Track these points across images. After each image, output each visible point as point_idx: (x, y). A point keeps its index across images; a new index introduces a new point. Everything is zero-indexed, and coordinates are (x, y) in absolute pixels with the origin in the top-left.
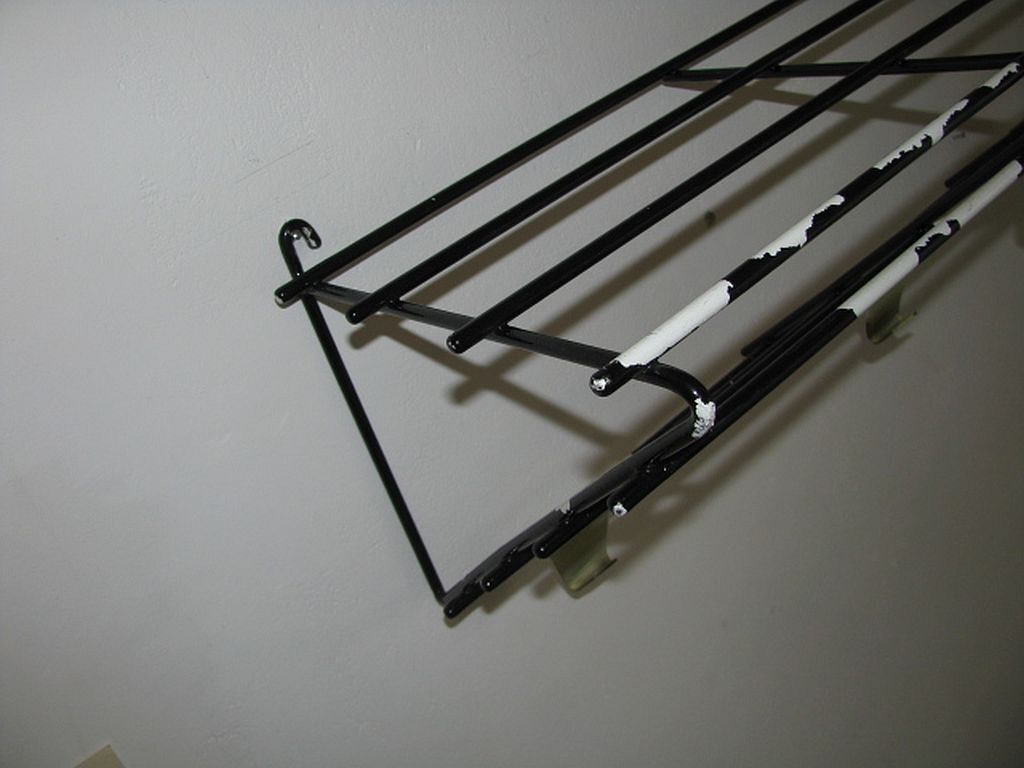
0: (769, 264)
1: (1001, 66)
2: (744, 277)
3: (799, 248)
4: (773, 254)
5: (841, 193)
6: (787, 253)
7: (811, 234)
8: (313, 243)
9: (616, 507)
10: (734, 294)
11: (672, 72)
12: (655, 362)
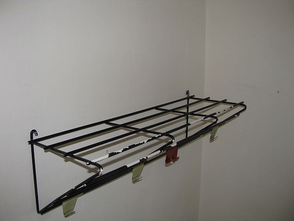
0: (115, 154)
1: (158, 134)
2: (111, 155)
3: (120, 153)
4: (116, 152)
5: (129, 147)
6: (118, 153)
7: (123, 151)
8: (36, 135)
9: (85, 184)
10: (109, 156)
11: (107, 122)
12: (96, 162)
